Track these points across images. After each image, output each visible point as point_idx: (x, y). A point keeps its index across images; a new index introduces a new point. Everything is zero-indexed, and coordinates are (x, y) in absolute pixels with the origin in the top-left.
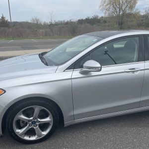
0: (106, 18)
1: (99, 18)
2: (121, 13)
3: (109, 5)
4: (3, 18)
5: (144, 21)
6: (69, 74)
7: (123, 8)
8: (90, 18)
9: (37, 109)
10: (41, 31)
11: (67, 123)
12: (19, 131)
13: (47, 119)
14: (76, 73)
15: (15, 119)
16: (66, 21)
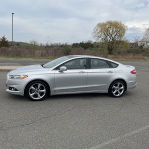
0: (99, 43)
1: (92, 43)
2: (111, 40)
3: (101, 33)
4: (4, 38)
5: (134, 48)
6: (54, 72)
7: (113, 36)
8: (84, 43)
9: (39, 85)
10: (38, 51)
11: (52, 94)
12: (31, 95)
13: (44, 90)
14: (57, 71)
15: (30, 89)
16: (62, 44)
